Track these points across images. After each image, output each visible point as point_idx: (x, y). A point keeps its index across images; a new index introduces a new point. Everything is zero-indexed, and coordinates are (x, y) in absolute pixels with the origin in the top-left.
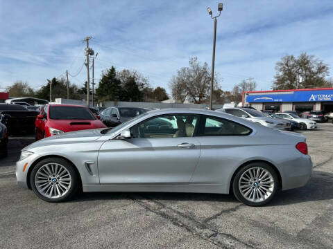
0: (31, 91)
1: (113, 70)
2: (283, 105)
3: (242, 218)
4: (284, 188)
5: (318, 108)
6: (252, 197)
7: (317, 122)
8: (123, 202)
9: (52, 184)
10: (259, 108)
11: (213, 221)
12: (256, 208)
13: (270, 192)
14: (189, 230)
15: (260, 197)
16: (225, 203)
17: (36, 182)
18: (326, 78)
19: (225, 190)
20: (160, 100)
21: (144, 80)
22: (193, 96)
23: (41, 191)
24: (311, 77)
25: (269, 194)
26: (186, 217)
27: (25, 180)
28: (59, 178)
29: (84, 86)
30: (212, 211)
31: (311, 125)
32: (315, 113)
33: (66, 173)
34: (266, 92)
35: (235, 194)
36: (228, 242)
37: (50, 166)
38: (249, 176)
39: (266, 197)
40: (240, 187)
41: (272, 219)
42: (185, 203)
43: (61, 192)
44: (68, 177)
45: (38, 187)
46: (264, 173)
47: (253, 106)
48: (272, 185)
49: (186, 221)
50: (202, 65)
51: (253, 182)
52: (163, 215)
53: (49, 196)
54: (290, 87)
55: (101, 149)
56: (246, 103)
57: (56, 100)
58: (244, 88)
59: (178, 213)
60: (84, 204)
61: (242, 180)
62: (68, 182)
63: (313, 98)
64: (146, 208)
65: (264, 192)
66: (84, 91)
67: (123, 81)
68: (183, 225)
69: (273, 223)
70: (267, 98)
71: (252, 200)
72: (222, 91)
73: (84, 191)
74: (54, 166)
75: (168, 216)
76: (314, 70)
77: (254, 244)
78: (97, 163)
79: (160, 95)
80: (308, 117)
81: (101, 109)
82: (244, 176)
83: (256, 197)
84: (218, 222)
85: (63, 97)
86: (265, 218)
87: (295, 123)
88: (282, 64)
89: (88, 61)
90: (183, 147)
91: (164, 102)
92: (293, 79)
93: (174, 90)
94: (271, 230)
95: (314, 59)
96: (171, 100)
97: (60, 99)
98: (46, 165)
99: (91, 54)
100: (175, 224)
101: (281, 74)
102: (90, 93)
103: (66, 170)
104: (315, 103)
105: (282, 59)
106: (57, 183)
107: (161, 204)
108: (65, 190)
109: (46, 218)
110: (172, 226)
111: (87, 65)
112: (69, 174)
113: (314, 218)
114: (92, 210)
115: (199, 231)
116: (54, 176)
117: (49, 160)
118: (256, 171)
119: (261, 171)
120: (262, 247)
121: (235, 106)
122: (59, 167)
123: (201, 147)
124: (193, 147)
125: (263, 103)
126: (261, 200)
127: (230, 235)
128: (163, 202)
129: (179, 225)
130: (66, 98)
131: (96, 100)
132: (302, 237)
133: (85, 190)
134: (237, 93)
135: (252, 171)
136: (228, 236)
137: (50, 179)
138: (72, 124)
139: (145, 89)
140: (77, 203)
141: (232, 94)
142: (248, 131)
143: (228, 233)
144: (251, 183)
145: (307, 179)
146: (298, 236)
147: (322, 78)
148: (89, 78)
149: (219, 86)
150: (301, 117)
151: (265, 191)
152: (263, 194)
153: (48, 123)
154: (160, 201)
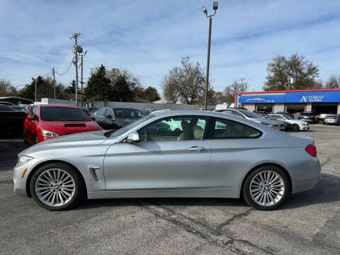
0: (14, 90)
1: (102, 68)
2: (275, 106)
3: (255, 223)
4: (295, 191)
5: (309, 109)
6: (262, 201)
7: (310, 123)
8: (130, 208)
9: (54, 191)
10: (251, 109)
11: (226, 227)
12: (267, 212)
13: (281, 195)
14: (204, 237)
15: (270, 200)
16: (234, 207)
17: (37, 189)
18: (316, 79)
19: (235, 194)
20: (152, 101)
21: (135, 79)
22: (186, 97)
23: (42, 199)
24: (301, 78)
25: (279, 198)
26: (198, 223)
27: (25, 188)
28: (61, 185)
29: (71, 86)
30: (224, 216)
31: (303, 126)
32: (307, 114)
33: (70, 179)
34: (258, 93)
35: (245, 198)
36: (246, 249)
37: (52, 172)
38: (260, 179)
39: (277, 201)
40: (251, 191)
41: (285, 223)
42: (194, 208)
43: (64, 200)
44: (71, 183)
45: (39, 195)
46: (275, 176)
47: (245, 107)
48: (283, 189)
49: (199, 228)
50: (194, 65)
51: (264, 186)
52: (174, 221)
53: (51, 204)
54: (282, 89)
55: (107, 153)
56: (238, 104)
57: (43, 99)
58: (235, 88)
59: (190, 219)
60: (90, 212)
61: (253, 184)
62: (72, 188)
63: (304, 99)
64: (156, 214)
65: (274, 196)
66: (72, 90)
67: (113, 80)
68: (197, 232)
69: (286, 227)
70: (259, 99)
71: (263, 204)
72: (214, 92)
73: (88, 198)
74: (57, 172)
75: (181, 223)
76: (305, 71)
77: (272, 250)
78: (103, 168)
79: (151, 95)
80: (299, 118)
81: (91, 110)
82: (255, 180)
83: (267, 201)
84: (232, 228)
85: (50, 96)
86: (278, 222)
87: (289, 124)
88: (273, 65)
89: (77, 59)
90: (193, 151)
91: (156, 102)
92: (284, 80)
93: (166, 90)
94: (286, 235)
95: (304, 60)
96: (163, 101)
97: (47, 99)
98: (48, 171)
99: (80, 52)
100: (188, 231)
101: (272, 74)
102: (79, 93)
103: (69, 176)
104: (306, 104)
105: (273, 60)
106: (60, 190)
107: (170, 211)
108: (68, 197)
109: (50, 228)
110: (186, 233)
111: (75, 63)
112: (73, 180)
113: (325, 221)
114: (99, 218)
115: (215, 238)
116: (56, 182)
117: (51, 165)
118: (267, 174)
119: (271, 175)
120: (281, 253)
121: (228, 107)
122: (62, 173)
123: (212, 151)
124: (203, 151)
125: (256, 104)
126: (272, 203)
127: (247, 242)
128: (171, 207)
129: (193, 233)
130: (53, 97)
131: (85, 100)
132: (318, 242)
133: (90, 196)
134: (228, 94)
135: (263, 174)
136: (245, 242)
137: (52, 186)
138: (66, 125)
139: (135, 89)
140: (82, 211)
141: (224, 95)
142: (258, 134)
143: (244, 239)
144: (262, 187)
145: (316, 182)
146: (314, 241)
147: (312, 79)
148: (77, 77)
149: (211, 87)
150: (293, 118)
151: (276, 195)
152: (274, 198)
153: (39, 124)
154: (168, 207)
